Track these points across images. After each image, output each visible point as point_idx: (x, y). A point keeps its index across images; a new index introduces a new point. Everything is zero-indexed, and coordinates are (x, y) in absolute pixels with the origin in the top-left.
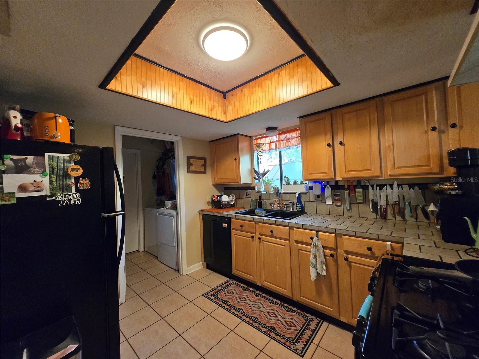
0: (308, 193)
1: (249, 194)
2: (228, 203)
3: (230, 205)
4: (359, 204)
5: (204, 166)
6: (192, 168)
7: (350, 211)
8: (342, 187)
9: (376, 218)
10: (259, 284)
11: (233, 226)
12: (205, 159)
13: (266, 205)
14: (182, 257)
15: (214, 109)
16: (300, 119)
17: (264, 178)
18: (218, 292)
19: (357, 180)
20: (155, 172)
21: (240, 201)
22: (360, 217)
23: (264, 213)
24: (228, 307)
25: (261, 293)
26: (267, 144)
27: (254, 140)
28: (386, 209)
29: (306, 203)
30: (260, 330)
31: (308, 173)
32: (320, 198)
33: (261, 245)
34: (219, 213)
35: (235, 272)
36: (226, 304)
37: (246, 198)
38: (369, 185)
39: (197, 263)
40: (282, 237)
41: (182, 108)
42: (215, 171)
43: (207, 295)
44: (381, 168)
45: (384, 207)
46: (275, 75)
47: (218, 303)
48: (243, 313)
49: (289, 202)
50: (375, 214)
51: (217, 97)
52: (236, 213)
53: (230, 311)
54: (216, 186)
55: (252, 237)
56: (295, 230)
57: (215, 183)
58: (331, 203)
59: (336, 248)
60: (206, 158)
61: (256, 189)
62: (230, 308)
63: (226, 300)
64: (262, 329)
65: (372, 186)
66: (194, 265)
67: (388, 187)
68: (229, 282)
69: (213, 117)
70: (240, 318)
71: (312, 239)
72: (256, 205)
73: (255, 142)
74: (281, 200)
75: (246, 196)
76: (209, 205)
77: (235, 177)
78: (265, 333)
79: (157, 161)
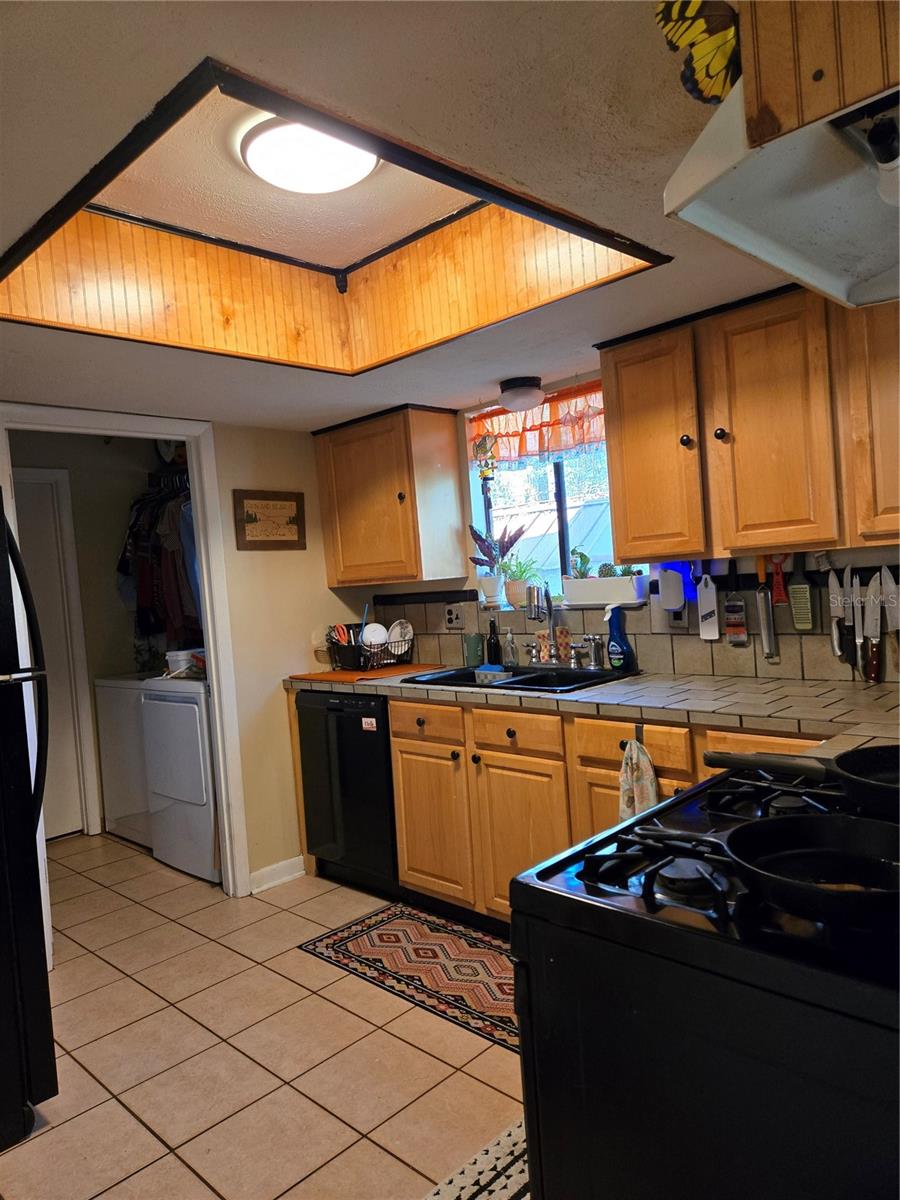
0: (645, 604)
1: (457, 618)
2: (384, 649)
3: (393, 656)
4: (804, 637)
5: (297, 524)
6: (253, 533)
7: (776, 659)
8: (750, 582)
9: (854, 680)
10: (481, 909)
11: (394, 726)
12: (298, 498)
13: (514, 652)
14: (230, 836)
15: (307, 332)
16: (604, 350)
17: (506, 559)
18: (349, 938)
19: (796, 554)
20: (125, 548)
21: (429, 645)
22: (806, 677)
23: (502, 677)
24: (375, 974)
25: (487, 939)
26: (514, 436)
27: (467, 422)
28: (881, 646)
29: (641, 640)
30: (466, 1026)
31: (630, 538)
32: (685, 622)
33: (483, 778)
34: (351, 682)
35: (407, 876)
36: (370, 967)
37: (447, 631)
38: (827, 572)
39: (284, 860)
40: (541, 748)
41: (197, 345)
42: (337, 540)
43: (311, 947)
44: (840, 513)
45: (874, 642)
46: (490, 218)
47: (347, 966)
48: (422, 989)
49: (585, 640)
50: (848, 667)
51: (315, 292)
52: (405, 681)
53: (380, 984)
54: (346, 592)
55: (455, 756)
56: (578, 723)
57: (339, 582)
58: (717, 637)
59: (690, 771)
60: (302, 494)
61: (482, 598)
62: (381, 976)
63: (370, 957)
64: (473, 1023)
65: (840, 573)
66: (274, 866)
67: (886, 572)
68: (390, 912)
69: (303, 360)
70: (410, 999)
71: (623, 746)
72: (480, 653)
73: (471, 431)
74: (561, 633)
75: (450, 625)
76: (322, 659)
77: (403, 559)
78: (478, 1031)
79: (132, 507)
